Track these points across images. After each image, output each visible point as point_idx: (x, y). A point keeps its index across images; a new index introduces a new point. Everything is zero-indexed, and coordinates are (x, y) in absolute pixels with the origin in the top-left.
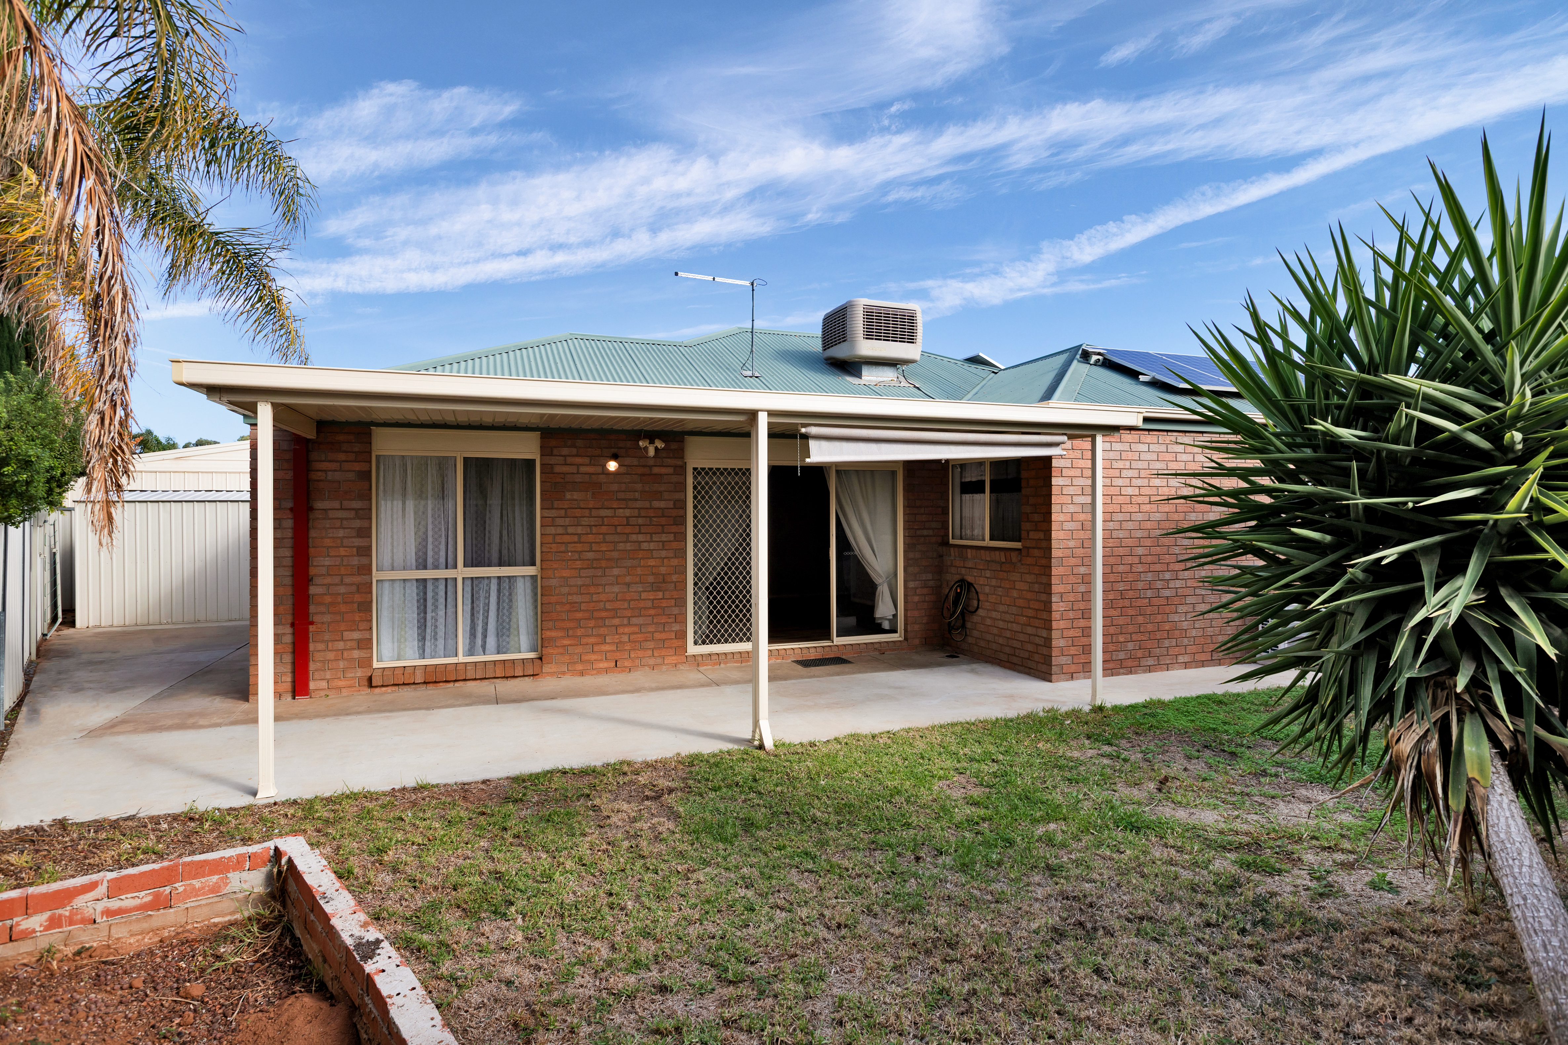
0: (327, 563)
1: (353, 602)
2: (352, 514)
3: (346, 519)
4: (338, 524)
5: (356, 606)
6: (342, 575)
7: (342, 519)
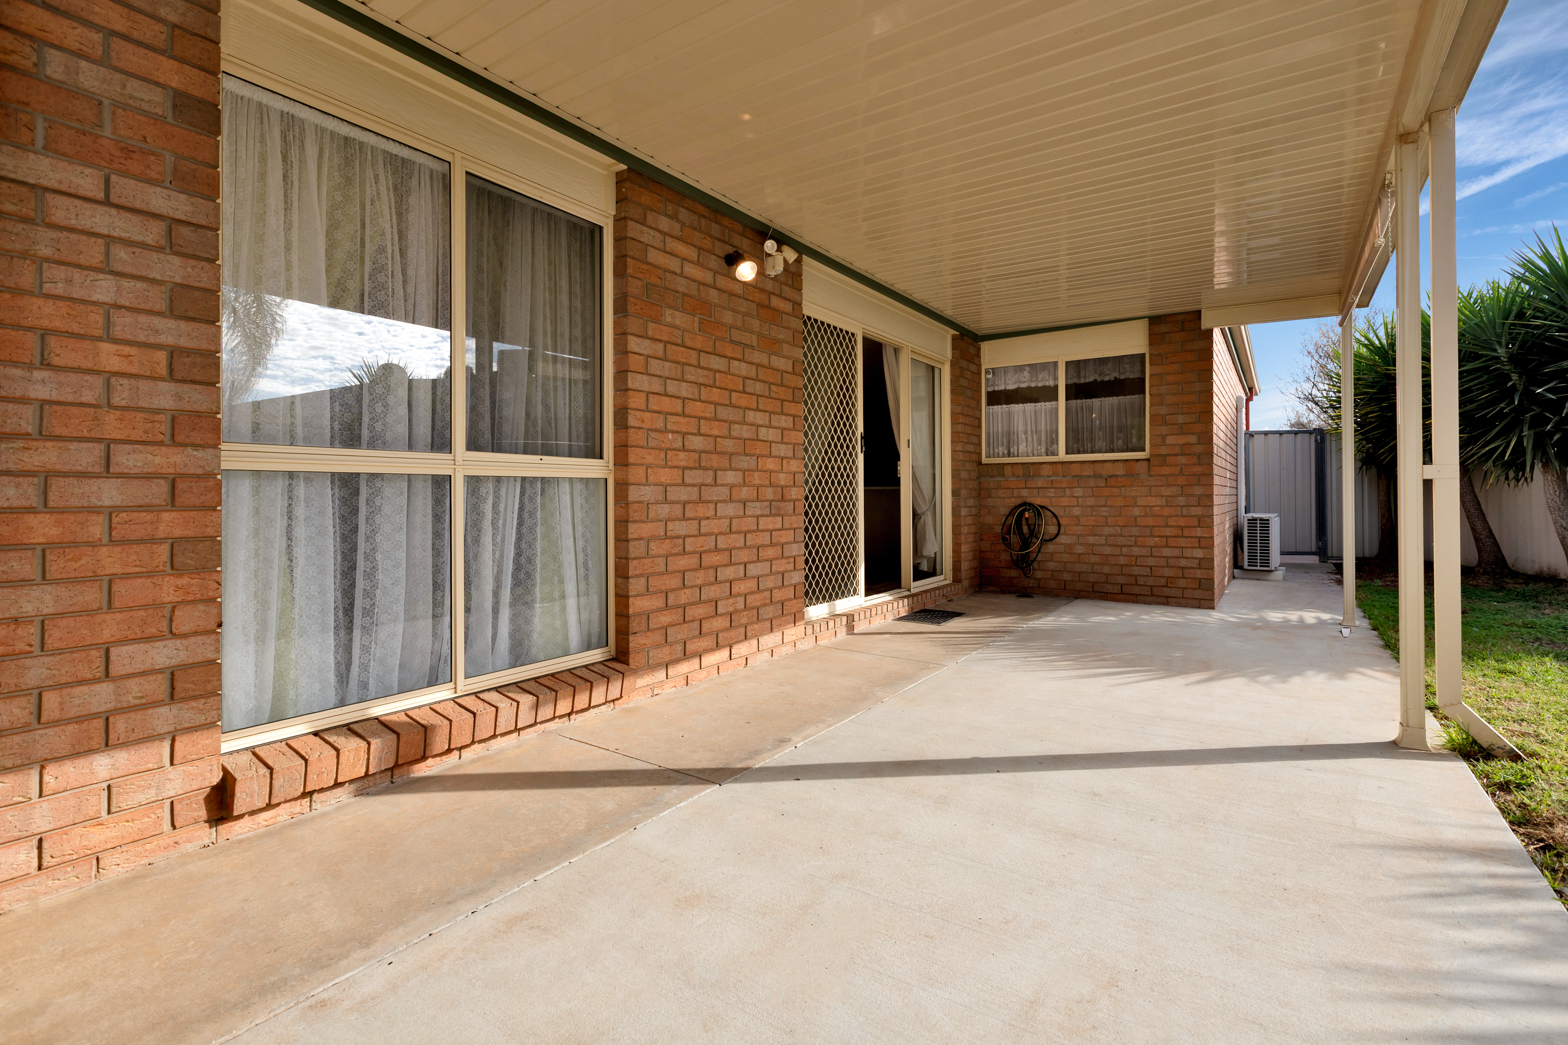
0: (40, 392)
1: (154, 541)
2: (153, 233)
3: (128, 243)
4: (94, 253)
5: (163, 551)
6: (109, 443)
7: (109, 240)
